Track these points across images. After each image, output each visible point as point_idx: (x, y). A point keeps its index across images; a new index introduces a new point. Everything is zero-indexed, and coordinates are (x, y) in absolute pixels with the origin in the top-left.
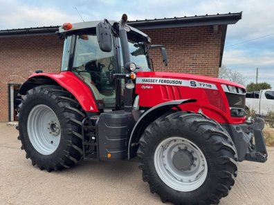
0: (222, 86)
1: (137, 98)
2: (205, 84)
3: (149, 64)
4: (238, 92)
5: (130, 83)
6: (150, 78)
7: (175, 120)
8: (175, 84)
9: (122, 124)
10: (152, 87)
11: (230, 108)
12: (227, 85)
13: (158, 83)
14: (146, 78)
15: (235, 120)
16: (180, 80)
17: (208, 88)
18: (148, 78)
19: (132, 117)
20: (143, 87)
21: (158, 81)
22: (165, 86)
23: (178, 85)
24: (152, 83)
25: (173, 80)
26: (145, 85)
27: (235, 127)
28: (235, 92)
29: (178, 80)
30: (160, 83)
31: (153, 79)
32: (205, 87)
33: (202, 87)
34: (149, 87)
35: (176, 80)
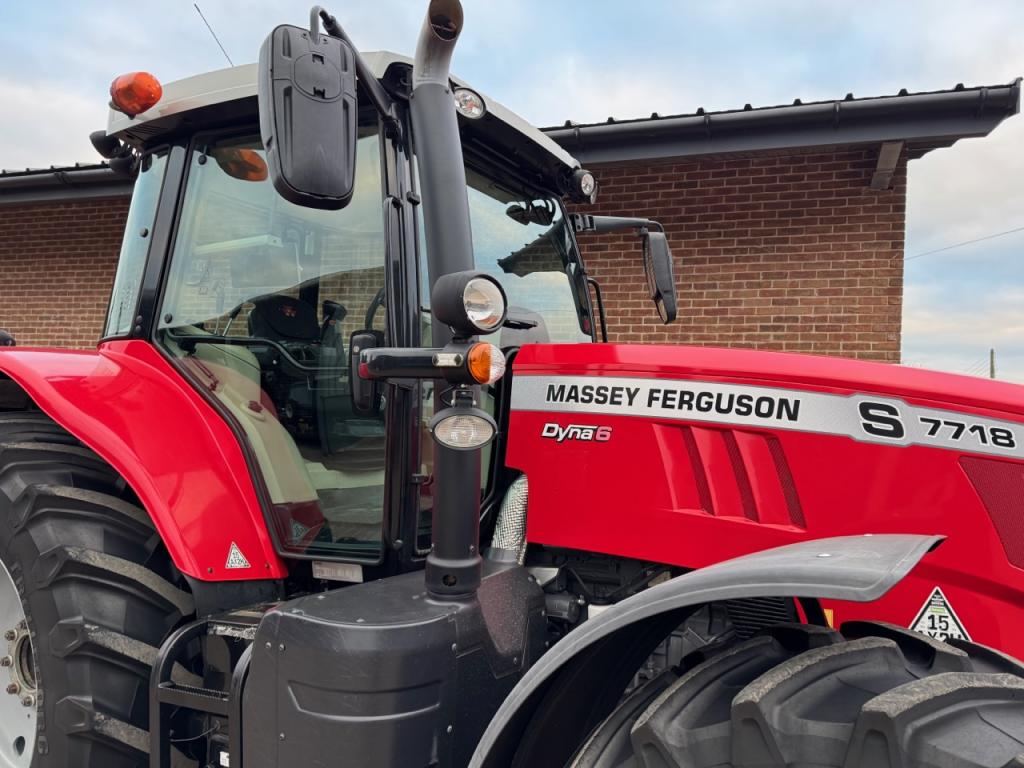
1: (518, 493)
2: (968, 421)
3: (583, 312)
5: (465, 406)
6: (595, 381)
7: (818, 729)
8: (752, 420)
9: (406, 695)
10: (605, 433)
13: (640, 408)
14: (569, 381)
16: (791, 396)
17: (990, 448)
18: (581, 381)
19: (477, 635)
20: (554, 431)
21: (642, 398)
22: (684, 426)
23: (772, 422)
24: (607, 409)
25: (738, 390)
26: (565, 419)
29: (777, 394)
30: (657, 411)
31: (610, 382)
32: (970, 443)
33: (944, 439)
34: (586, 433)
35: (756, 392)
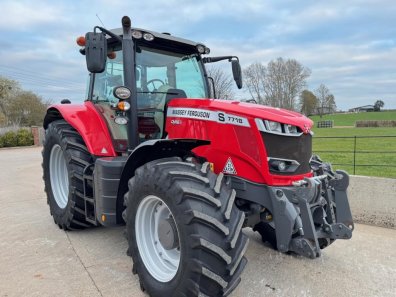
0: (256, 120)
2: (235, 117)
4: (283, 131)
8: (203, 118)
10: (181, 122)
11: (268, 159)
12: (264, 120)
13: (186, 116)
14: (176, 109)
15: (275, 178)
16: (209, 111)
17: (238, 123)
21: (187, 113)
22: (193, 120)
23: (206, 119)
24: (181, 116)
27: (275, 190)
28: (279, 132)
30: (189, 116)
32: (235, 122)
33: (231, 122)
34: (178, 123)
35: (204, 111)
